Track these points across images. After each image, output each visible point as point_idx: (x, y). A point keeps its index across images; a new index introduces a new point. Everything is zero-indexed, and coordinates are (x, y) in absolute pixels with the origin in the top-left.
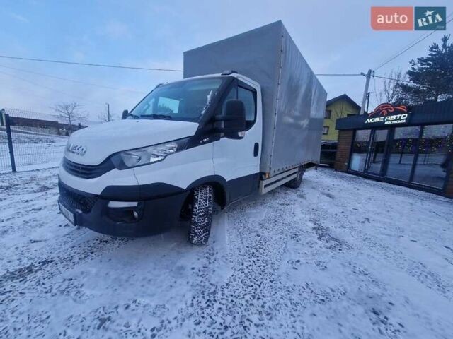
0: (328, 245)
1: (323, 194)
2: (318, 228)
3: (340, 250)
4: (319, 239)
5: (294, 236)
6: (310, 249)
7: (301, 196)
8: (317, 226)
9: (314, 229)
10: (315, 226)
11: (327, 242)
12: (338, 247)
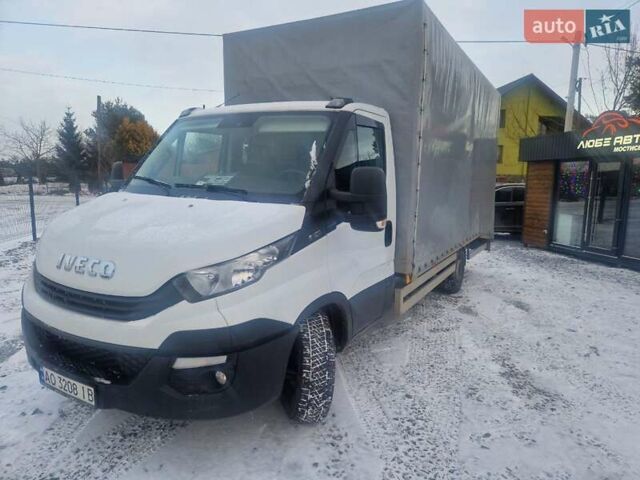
0: (532, 403)
1: (508, 301)
2: (510, 373)
3: (552, 410)
4: (515, 393)
5: (471, 392)
6: (503, 413)
7: (468, 311)
8: (506, 369)
9: (503, 375)
10: (503, 370)
11: (529, 397)
12: (549, 405)
